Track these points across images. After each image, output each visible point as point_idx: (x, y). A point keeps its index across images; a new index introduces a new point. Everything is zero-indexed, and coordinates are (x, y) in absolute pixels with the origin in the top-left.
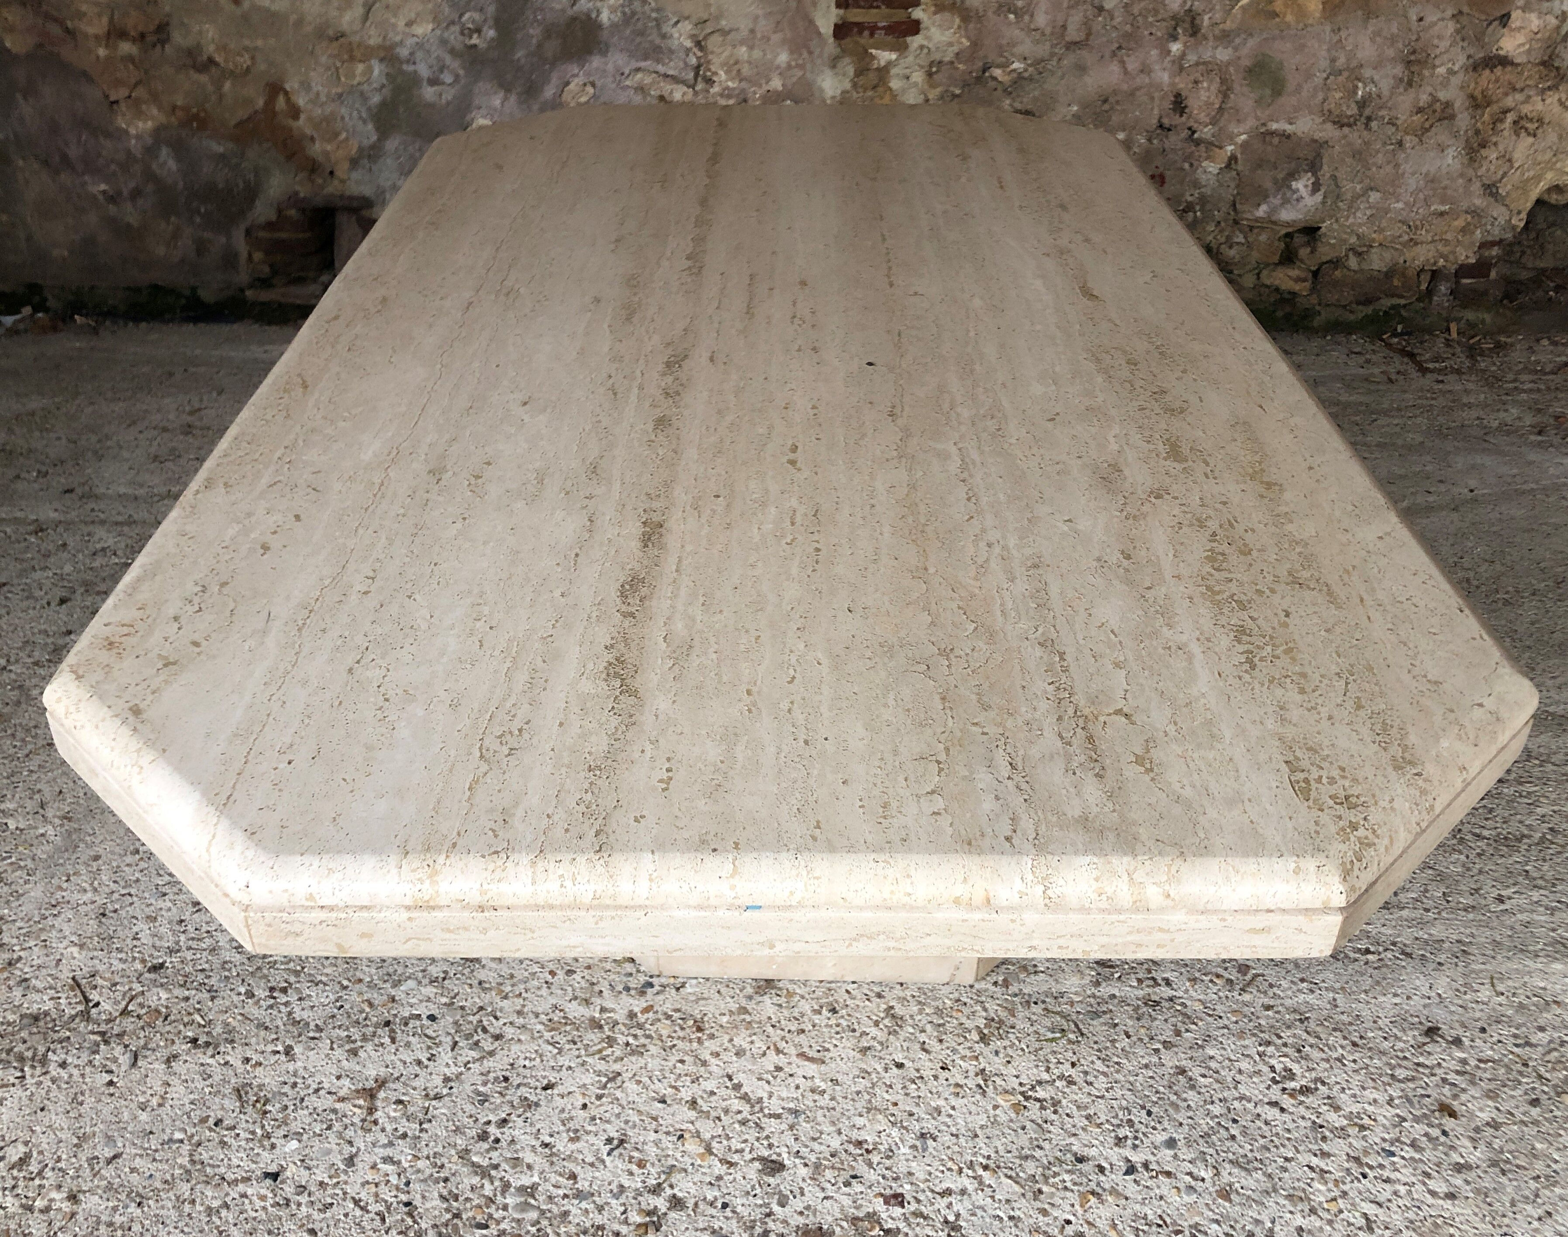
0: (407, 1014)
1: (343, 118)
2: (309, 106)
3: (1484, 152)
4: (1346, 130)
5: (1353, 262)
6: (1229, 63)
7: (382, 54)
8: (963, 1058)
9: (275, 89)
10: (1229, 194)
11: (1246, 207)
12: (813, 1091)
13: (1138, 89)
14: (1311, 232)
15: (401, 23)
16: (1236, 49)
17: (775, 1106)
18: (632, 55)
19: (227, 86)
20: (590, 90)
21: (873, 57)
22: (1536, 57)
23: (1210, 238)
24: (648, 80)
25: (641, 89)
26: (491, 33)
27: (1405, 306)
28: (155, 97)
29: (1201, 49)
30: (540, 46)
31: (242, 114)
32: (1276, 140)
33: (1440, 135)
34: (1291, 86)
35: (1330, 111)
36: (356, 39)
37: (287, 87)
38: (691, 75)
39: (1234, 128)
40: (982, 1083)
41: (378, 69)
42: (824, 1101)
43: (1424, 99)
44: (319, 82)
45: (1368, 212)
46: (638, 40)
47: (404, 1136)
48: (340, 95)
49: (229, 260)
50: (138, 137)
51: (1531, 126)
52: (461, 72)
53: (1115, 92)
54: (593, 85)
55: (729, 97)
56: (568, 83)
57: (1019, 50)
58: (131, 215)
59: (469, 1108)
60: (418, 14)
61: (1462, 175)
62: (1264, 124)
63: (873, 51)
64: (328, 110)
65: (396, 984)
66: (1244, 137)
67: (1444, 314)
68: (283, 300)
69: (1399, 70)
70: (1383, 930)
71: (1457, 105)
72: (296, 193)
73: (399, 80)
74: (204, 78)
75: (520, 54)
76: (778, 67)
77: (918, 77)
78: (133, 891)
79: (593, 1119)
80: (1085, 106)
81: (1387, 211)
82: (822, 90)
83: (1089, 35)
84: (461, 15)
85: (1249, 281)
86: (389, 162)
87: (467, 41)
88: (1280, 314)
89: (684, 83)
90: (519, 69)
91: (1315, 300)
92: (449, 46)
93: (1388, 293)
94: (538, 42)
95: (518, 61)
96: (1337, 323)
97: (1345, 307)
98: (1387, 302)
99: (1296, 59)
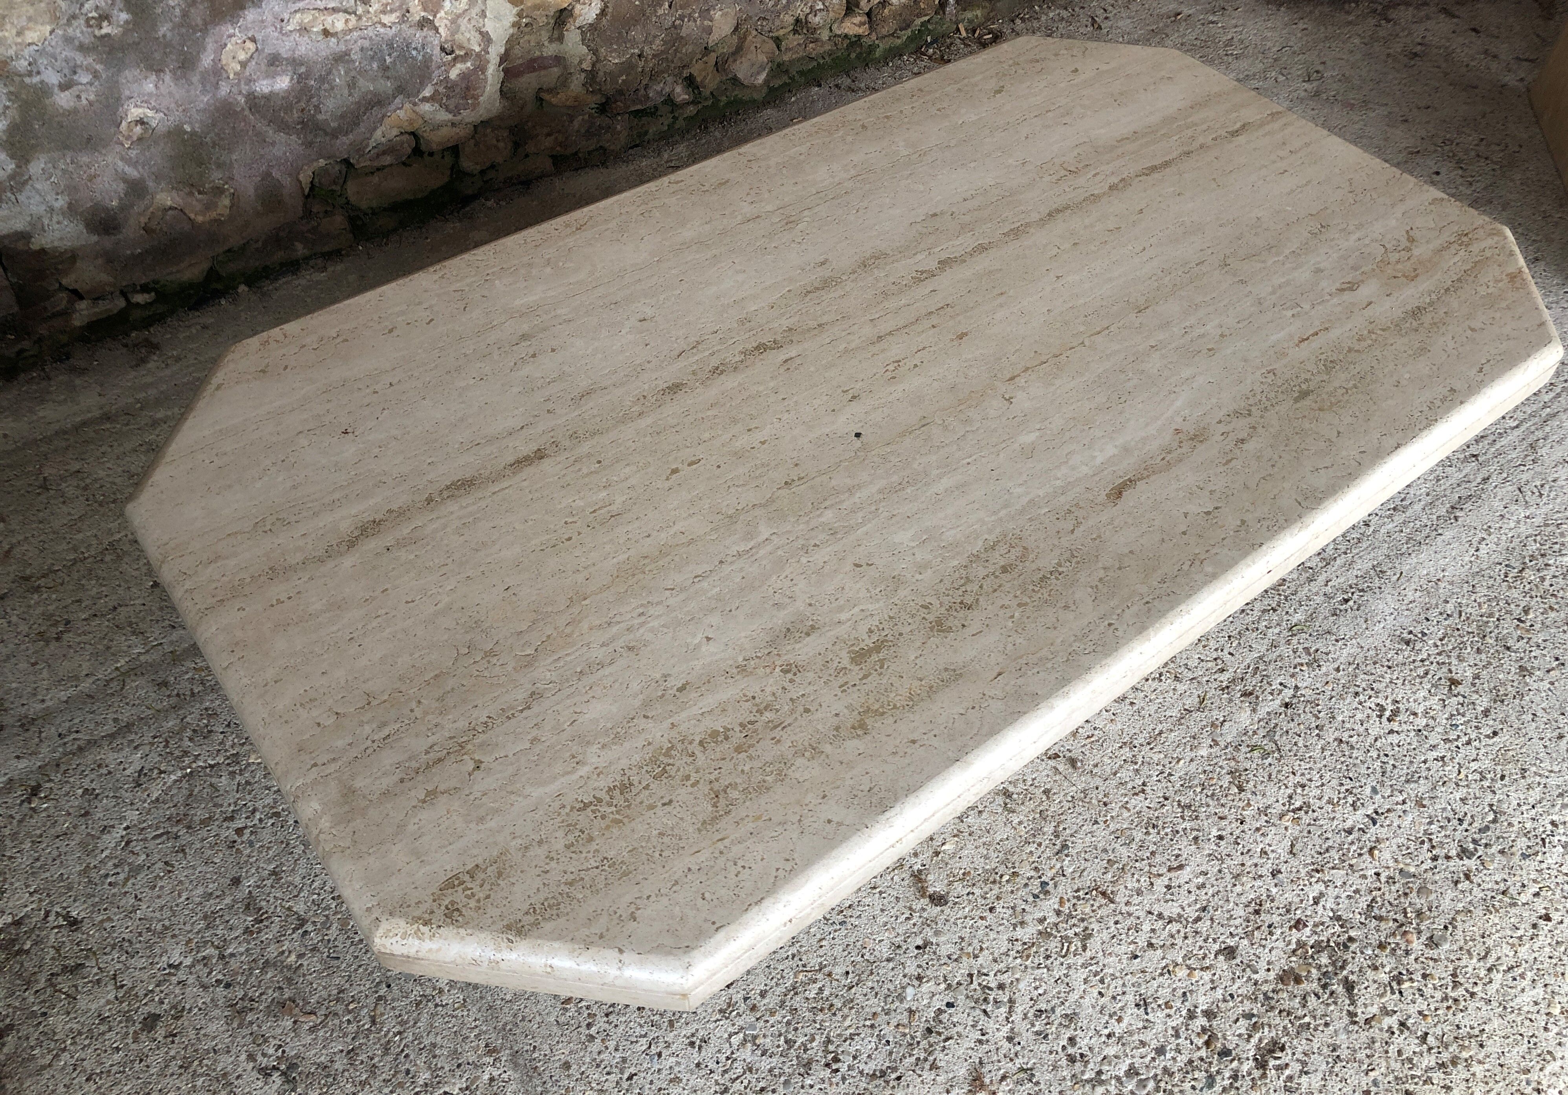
15: (10, 34)
20: (250, 46)
23: (800, 11)
24: (307, 18)
25: (304, 30)
26: (124, 16)
27: (931, 21)
30: (185, 14)
52: (99, 67)
54: (253, 40)
55: (392, 11)
56: (226, 45)
60: (28, 19)
67: (954, 18)
73: (24, 96)
75: (164, 29)
84: (82, 5)
85: (825, 35)
86: (38, 186)
87: (97, 33)
88: (853, 56)
89: (346, 11)
90: (167, 45)
91: (874, 36)
92: (77, 43)
93: (919, 16)
94: (182, 10)
95: (164, 36)
96: (891, 49)
97: (892, 35)
98: (918, 22)
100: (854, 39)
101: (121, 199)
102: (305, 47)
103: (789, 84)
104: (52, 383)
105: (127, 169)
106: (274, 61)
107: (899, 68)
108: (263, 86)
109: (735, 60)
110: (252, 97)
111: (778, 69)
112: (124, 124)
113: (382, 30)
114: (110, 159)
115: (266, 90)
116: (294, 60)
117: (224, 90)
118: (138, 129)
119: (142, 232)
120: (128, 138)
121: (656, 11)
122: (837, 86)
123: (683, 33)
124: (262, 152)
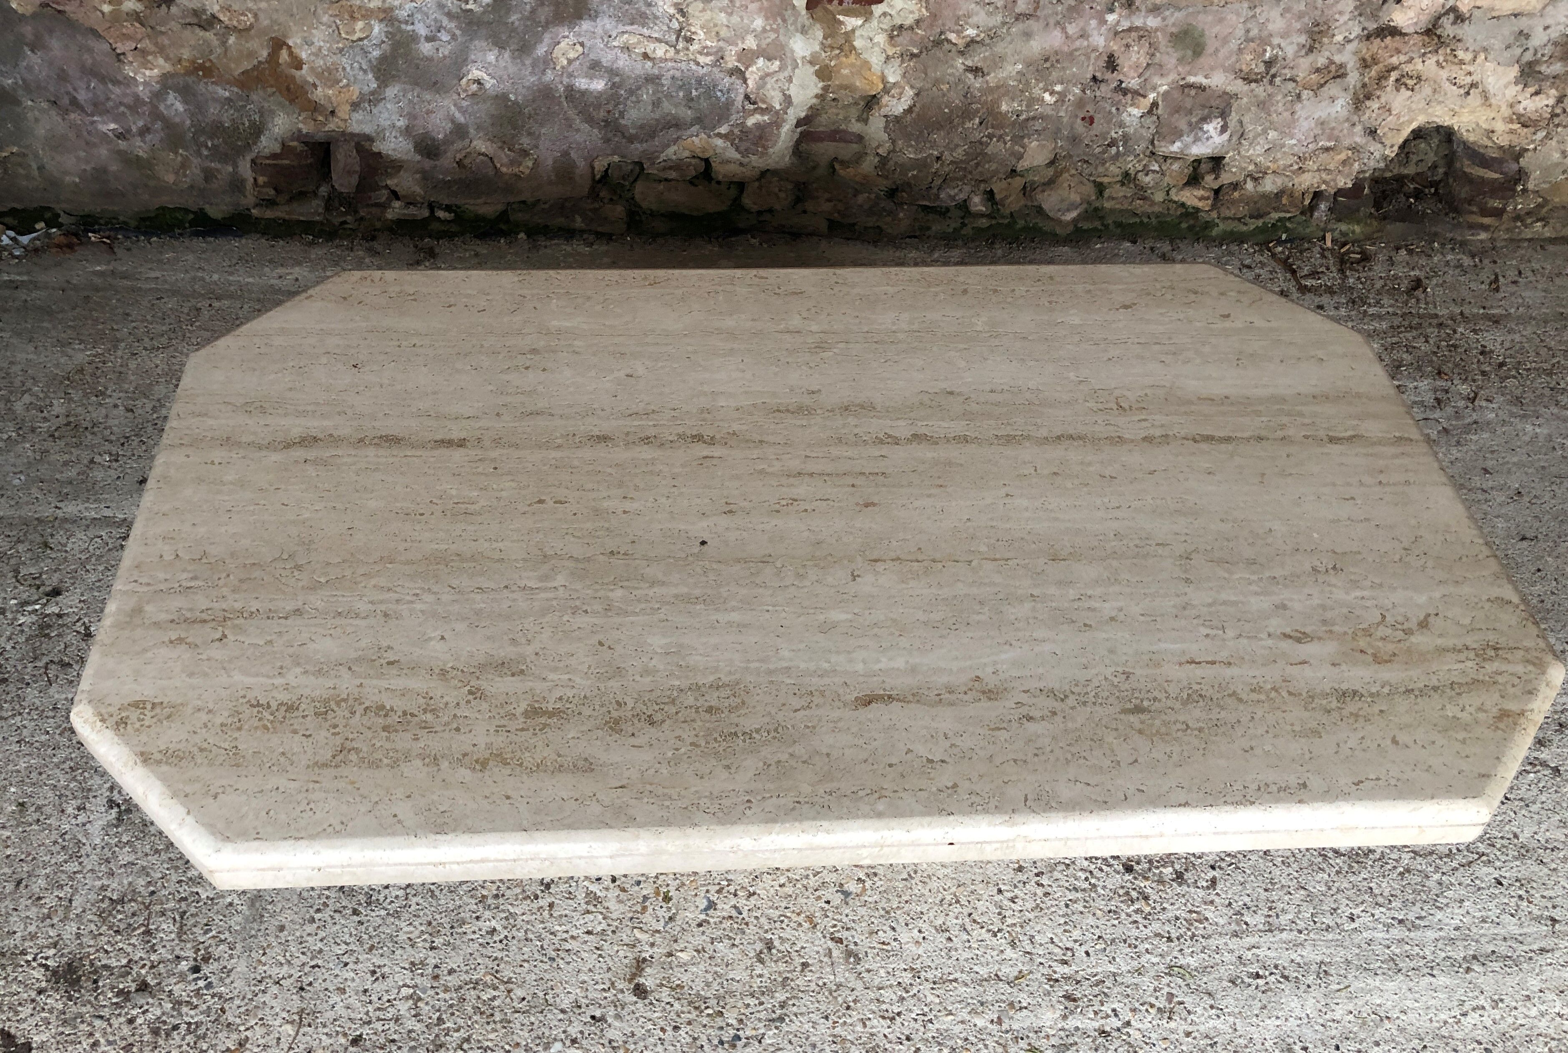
1: (344, 69)
2: (312, 58)
3: (1368, 103)
4: (1253, 85)
5: (1250, 185)
6: (1157, 30)
7: (382, 16)
9: (278, 44)
10: (1147, 134)
11: (1163, 144)
13: (1076, 50)
14: (1217, 162)
16: (1164, 19)
18: (619, 20)
19: (232, 40)
20: (579, 48)
21: (841, 23)
22: (1422, 26)
23: (1130, 166)
24: (633, 40)
25: (627, 49)
27: (1290, 218)
28: (162, 50)
29: (1134, 18)
30: (533, 11)
31: (247, 65)
32: (1193, 92)
33: (1333, 89)
34: (1210, 49)
35: (1241, 71)
36: (356, 2)
37: (291, 44)
38: (674, 37)
39: (1157, 80)
41: (377, 29)
43: (1321, 61)
44: (320, 37)
45: (1266, 147)
46: (627, 7)
48: (341, 50)
49: (236, 185)
50: (145, 82)
51: (1410, 82)
52: (458, 32)
53: (1056, 53)
54: (582, 44)
55: (707, 54)
56: (559, 43)
57: (974, 20)
58: (140, 148)
61: (1348, 120)
62: (1184, 79)
63: (841, 18)
64: (330, 61)
66: (1165, 88)
67: (1322, 225)
68: (287, 217)
69: (1303, 39)
70: (1268, 953)
71: (1349, 66)
72: (300, 131)
73: (397, 38)
74: (209, 35)
75: (514, 18)
76: (754, 30)
77: (881, 39)
80: (1028, 65)
81: (1283, 146)
82: (792, 51)
83: (1036, 9)
85: (1159, 197)
86: (389, 106)
87: (463, 6)
88: (1184, 225)
89: (667, 43)
90: (514, 30)
91: (1214, 214)
92: (446, 10)
93: (1276, 209)
94: (532, 7)
95: (513, 23)
96: (1232, 233)
97: (1239, 219)
98: (1275, 216)
99: (1216, 29)
100: (1191, 210)
101: (446, 136)
102: (623, 62)
103: (1101, 230)
104: (352, 254)
105: (458, 115)
106: (595, 65)
107: (1231, 254)
108: (582, 83)
109: (1043, 191)
110: (570, 89)
111: (1094, 213)
112: (464, 80)
113: (694, 67)
114: (446, 103)
115: (583, 87)
116: (612, 70)
117: (549, 76)
118: (475, 87)
119: (455, 165)
120: (465, 91)
121: (963, 123)
122: (1152, 249)
123: (989, 150)
124: (566, 134)
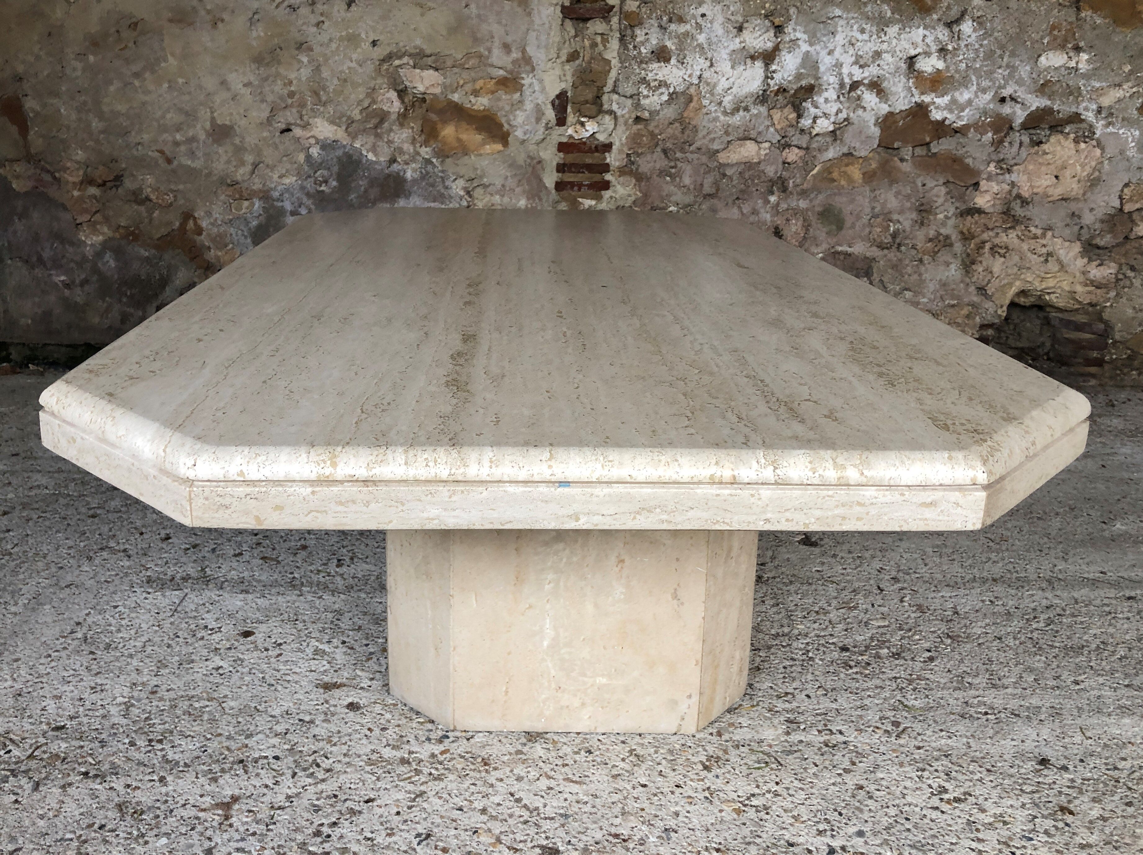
0: (257, 756)
1: (231, 236)
2: (210, 227)
3: (974, 267)
4: (886, 251)
6: (807, 210)
7: (261, 196)
8: (692, 780)
9: (188, 216)
12: (578, 802)
15: (276, 177)
16: (811, 201)
17: (549, 812)
18: (426, 199)
19: (156, 214)
21: (581, 203)
22: (999, 208)
26: (335, 183)
28: (107, 221)
29: (789, 200)
30: (366, 191)
31: (164, 231)
32: (842, 257)
33: (944, 256)
34: (848, 224)
35: (874, 240)
36: (245, 185)
37: (196, 215)
39: (814, 251)
40: (708, 795)
41: (257, 204)
42: (587, 808)
43: (932, 233)
44: (218, 212)
46: (430, 189)
47: (254, 834)
48: (231, 220)
50: (92, 245)
51: (1002, 252)
52: (313, 207)
57: (674, 198)
58: (79, 296)
59: (306, 815)
60: (287, 171)
61: (962, 282)
62: (833, 247)
63: (580, 199)
64: (222, 229)
65: (249, 736)
66: (821, 256)
69: (914, 215)
71: (953, 238)
73: (271, 211)
74: (141, 209)
75: (353, 196)
78: (44, 680)
79: (406, 821)
83: (718, 190)
84: (316, 172)
87: (318, 189)
92: (306, 191)
99: (850, 208)
